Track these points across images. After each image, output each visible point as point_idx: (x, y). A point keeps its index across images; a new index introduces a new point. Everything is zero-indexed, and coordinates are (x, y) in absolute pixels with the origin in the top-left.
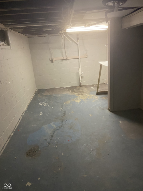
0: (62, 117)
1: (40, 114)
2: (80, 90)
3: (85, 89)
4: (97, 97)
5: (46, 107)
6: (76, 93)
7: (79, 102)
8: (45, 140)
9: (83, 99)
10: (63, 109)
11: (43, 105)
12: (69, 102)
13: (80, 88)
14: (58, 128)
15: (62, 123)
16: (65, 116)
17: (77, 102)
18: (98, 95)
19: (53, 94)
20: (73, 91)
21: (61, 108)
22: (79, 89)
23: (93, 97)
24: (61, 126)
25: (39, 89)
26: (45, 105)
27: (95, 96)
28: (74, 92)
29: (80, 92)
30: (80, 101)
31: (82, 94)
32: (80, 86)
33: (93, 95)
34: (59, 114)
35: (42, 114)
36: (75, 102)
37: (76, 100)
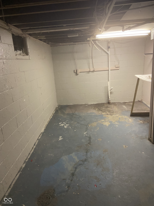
0: (86, 145)
1: (60, 139)
2: (108, 109)
3: (115, 107)
4: (131, 120)
5: (67, 129)
6: (104, 112)
7: (107, 125)
8: (63, 179)
9: (113, 121)
10: (88, 134)
11: (63, 126)
12: (95, 124)
13: (109, 106)
14: (81, 163)
15: (87, 155)
16: (90, 145)
17: (105, 126)
18: (133, 117)
19: (76, 112)
20: (99, 110)
21: (85, 132)
22: (107, 107)
23: (126, 119)
24: (86, 160)
25: (60, 105)
26: (65, 127)
27: (128, 118)
28: (101, 111)
29: (109, 111)
30: (110, 124)
31: (111, 114)
32: (109, 103)
33: (126, 117)
34: (83, 140)
35: (61, 139)
36: (102, 124)
37: (103, 122)
